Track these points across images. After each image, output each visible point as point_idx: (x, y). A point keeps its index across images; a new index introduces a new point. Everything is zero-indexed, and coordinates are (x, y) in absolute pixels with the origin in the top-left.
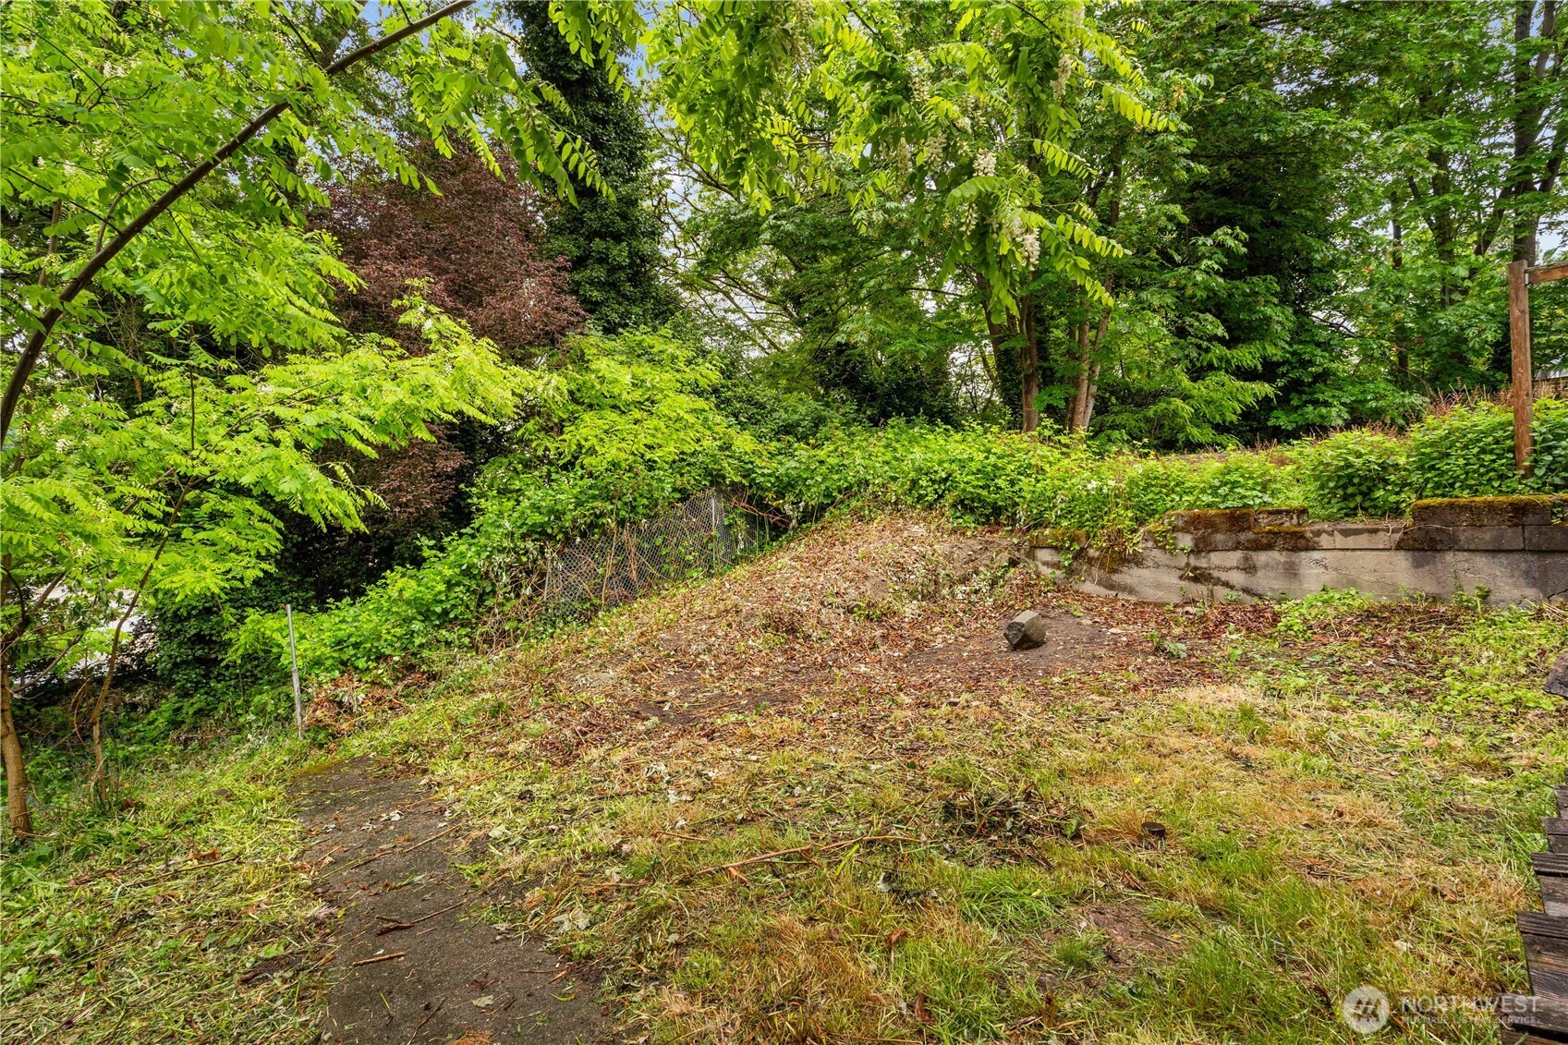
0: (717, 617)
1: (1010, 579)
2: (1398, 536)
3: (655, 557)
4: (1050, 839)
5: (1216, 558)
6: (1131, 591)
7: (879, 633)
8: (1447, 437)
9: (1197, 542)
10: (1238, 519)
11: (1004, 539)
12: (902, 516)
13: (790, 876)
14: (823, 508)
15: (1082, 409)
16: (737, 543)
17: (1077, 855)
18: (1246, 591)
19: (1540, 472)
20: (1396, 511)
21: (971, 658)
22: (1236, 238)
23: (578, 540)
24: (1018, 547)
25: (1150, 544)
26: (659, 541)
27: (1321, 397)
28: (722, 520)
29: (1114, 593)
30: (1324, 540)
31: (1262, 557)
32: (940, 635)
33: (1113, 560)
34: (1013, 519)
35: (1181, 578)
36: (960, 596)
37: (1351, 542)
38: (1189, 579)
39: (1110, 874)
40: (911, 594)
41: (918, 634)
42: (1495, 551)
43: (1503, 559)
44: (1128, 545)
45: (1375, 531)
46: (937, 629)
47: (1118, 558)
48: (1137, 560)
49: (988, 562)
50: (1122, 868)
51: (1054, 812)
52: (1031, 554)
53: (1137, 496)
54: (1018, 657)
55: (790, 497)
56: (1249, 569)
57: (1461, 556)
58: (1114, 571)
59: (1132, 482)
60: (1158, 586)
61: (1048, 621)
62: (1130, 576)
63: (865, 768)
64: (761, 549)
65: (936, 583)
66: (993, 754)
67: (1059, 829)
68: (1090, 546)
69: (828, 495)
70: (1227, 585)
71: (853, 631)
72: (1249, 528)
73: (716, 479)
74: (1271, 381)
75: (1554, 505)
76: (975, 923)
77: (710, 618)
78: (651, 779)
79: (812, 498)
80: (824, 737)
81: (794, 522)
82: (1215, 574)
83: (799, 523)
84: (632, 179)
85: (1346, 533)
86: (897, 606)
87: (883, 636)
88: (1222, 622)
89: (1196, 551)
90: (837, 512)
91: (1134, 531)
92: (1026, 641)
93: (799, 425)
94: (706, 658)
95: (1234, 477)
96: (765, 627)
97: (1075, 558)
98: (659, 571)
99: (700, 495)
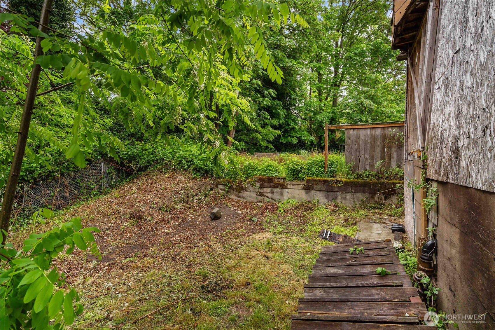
0: (111, 215)
1: (211, 194)
2: (303, 186)
3: (77, 187)
4: (227, 290)
5: (265, 190)
6: (244, 198)
7: (170, 216)
8: (313, 162)
9: (261, 185)
10: (270, 180)
11: (209, 181)
12: (176, 172)
13: (165, 314)
14: (146, 167)
15: (232, 133)
16: (112, 179)
17: (232, 293)
18: (272, 199)
19: (328, 173)
20: (303, 179)
21: (200, 224)
22: (274, 92)
23: (41, 182)
24: (213, 184)
25: (249, 185)
26: (79, 181)
27: (292, 135)
28: (106, 171)
29: (239, 199)
30: (289, 186)
31: (275, 190)
32: (190, 216)
33: (240, 189)
34: (212, 176)
35: (257, 195)
36: (195, 201)
37: (294, 187)
38: (258, 195)
39: (239, 297)
40: (180, 201)
41: (183, 216)
42: (320, 191)
43: (322, 192)
44: (244, 185)
45: (298, 185)
46: (188, 213)
47: (241, 189)
48: (246, 189)
49: (204, 189)
50: (241, 295)
51: (227, 282)
52: (217, 186)
53: (246, 171)
54: (213, 223)
55: (134, 162)
56: (272, 193)
57: (315, 191)
58: (240, 192)
59: (245, 167)
60: (251, 197)
61: (222, 209)
62: (244, 194)
63: (177, 274)
64: (122, 181)
65: (188, 197)
66: (211, 265)
67: (228, 287)
68: (233, 185)
69: (149, 162)
70: (267, 197)
71: (161, 216)
72: (273, 182)
73: (104, 156)
74: (280, 130)
75: (330, 181)
76: (212, 316)
77: (108, 215)
78: (108, 289)
79: (143, 163)
80: (161, 264)
81: (135, 171)
82: (265, 194)
83: (138, 171)
84: (63, 27)
85: (293, 185)
86: (175, 206)
87: (172, 218)
88: (265, 209)
89: (261, 188)
90: (152, 169)
91: (245, 181)
92: (215, 217)
93: (136, 134)
94: (108, 232)
95: (270, 168)
96: (130, 218)
97: (229, 188)
98: (79, 192)
99: (97, 162)
